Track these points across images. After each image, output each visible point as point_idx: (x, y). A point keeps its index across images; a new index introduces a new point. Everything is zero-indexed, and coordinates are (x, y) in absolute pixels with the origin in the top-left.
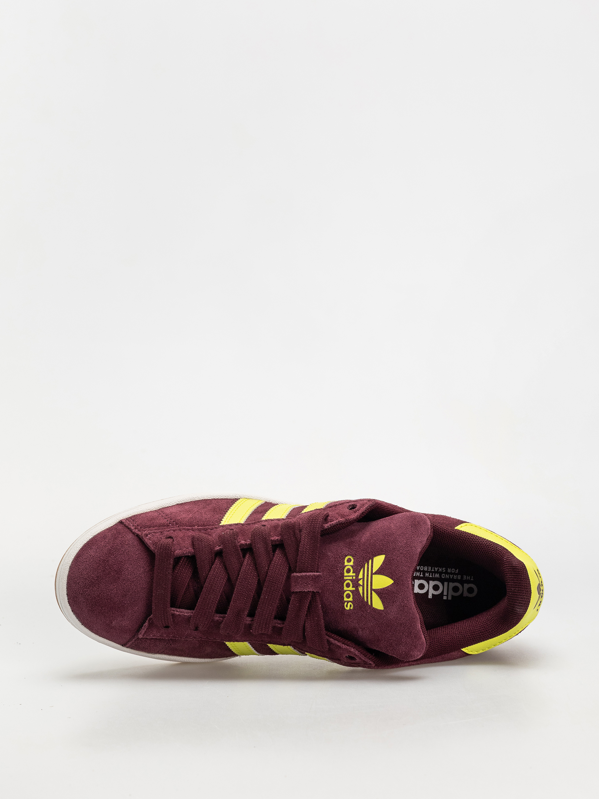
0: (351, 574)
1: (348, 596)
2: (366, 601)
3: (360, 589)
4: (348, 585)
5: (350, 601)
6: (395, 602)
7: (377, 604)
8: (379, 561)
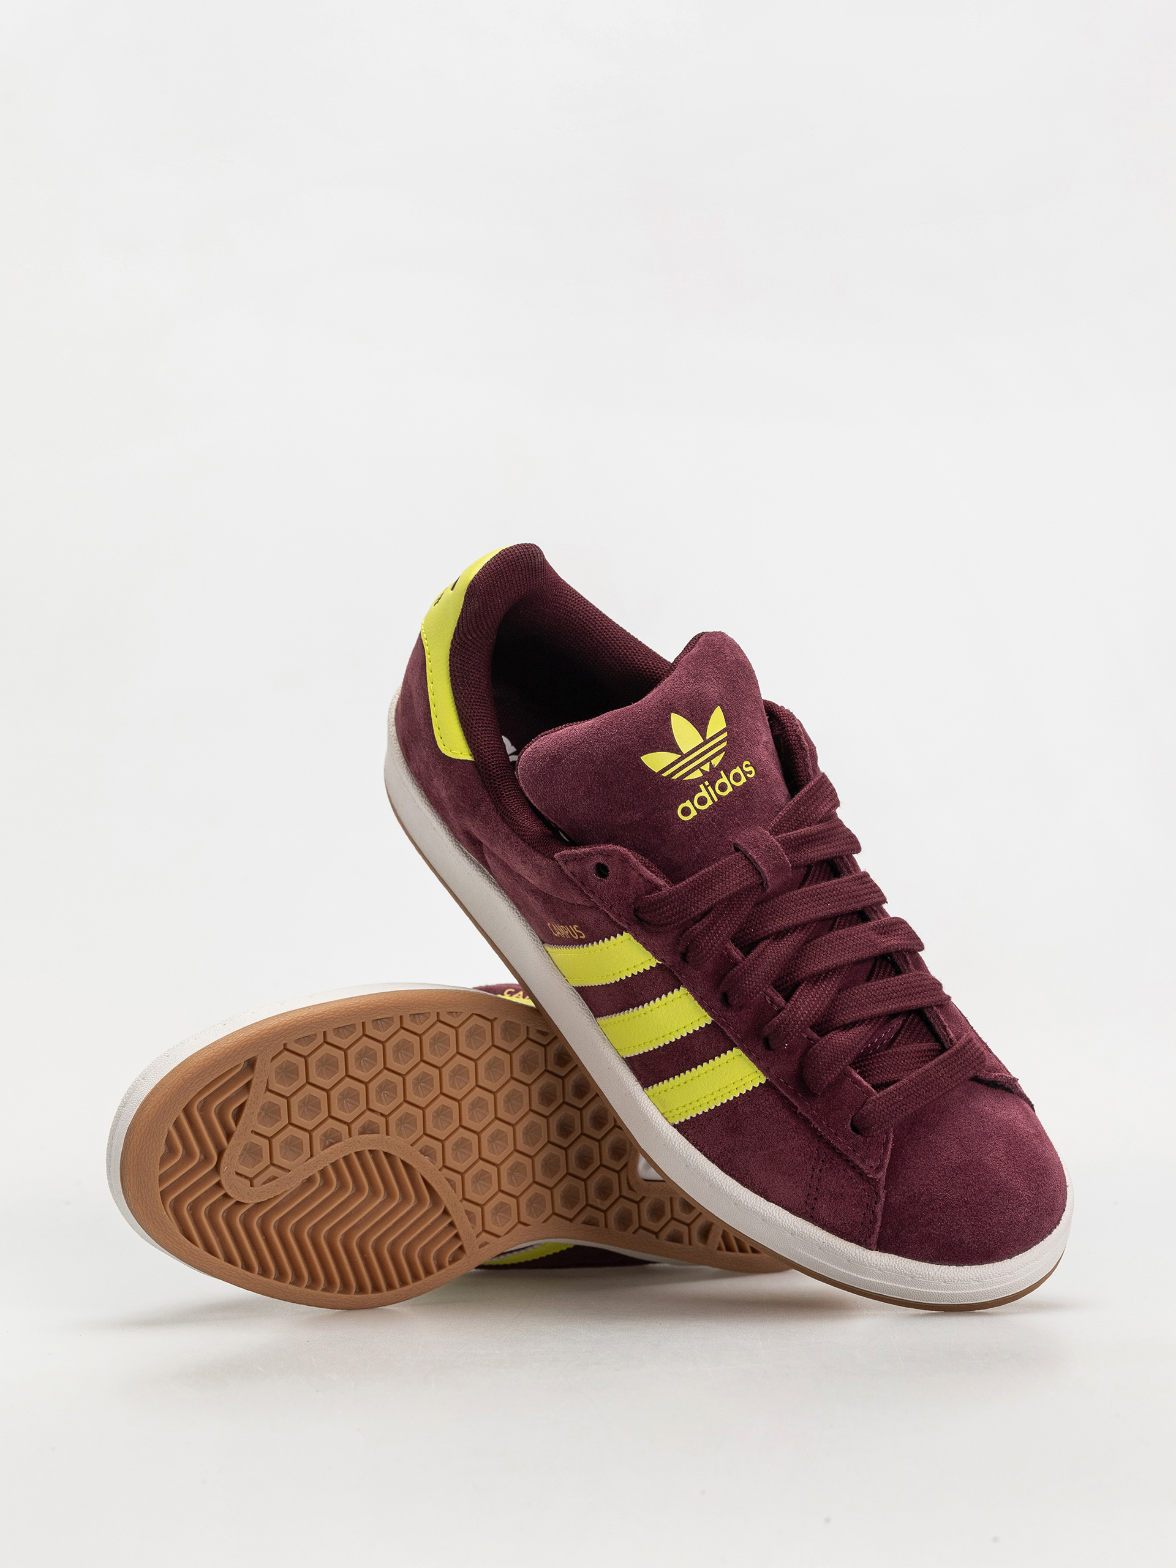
0: (704, 793)
1: (737, 778)
2: (726, 742)
3: (716, 762)
4: (723, 787)
5: (741, 768)
6: (697, 692)
7: (717, 721)
8: (656, 761)
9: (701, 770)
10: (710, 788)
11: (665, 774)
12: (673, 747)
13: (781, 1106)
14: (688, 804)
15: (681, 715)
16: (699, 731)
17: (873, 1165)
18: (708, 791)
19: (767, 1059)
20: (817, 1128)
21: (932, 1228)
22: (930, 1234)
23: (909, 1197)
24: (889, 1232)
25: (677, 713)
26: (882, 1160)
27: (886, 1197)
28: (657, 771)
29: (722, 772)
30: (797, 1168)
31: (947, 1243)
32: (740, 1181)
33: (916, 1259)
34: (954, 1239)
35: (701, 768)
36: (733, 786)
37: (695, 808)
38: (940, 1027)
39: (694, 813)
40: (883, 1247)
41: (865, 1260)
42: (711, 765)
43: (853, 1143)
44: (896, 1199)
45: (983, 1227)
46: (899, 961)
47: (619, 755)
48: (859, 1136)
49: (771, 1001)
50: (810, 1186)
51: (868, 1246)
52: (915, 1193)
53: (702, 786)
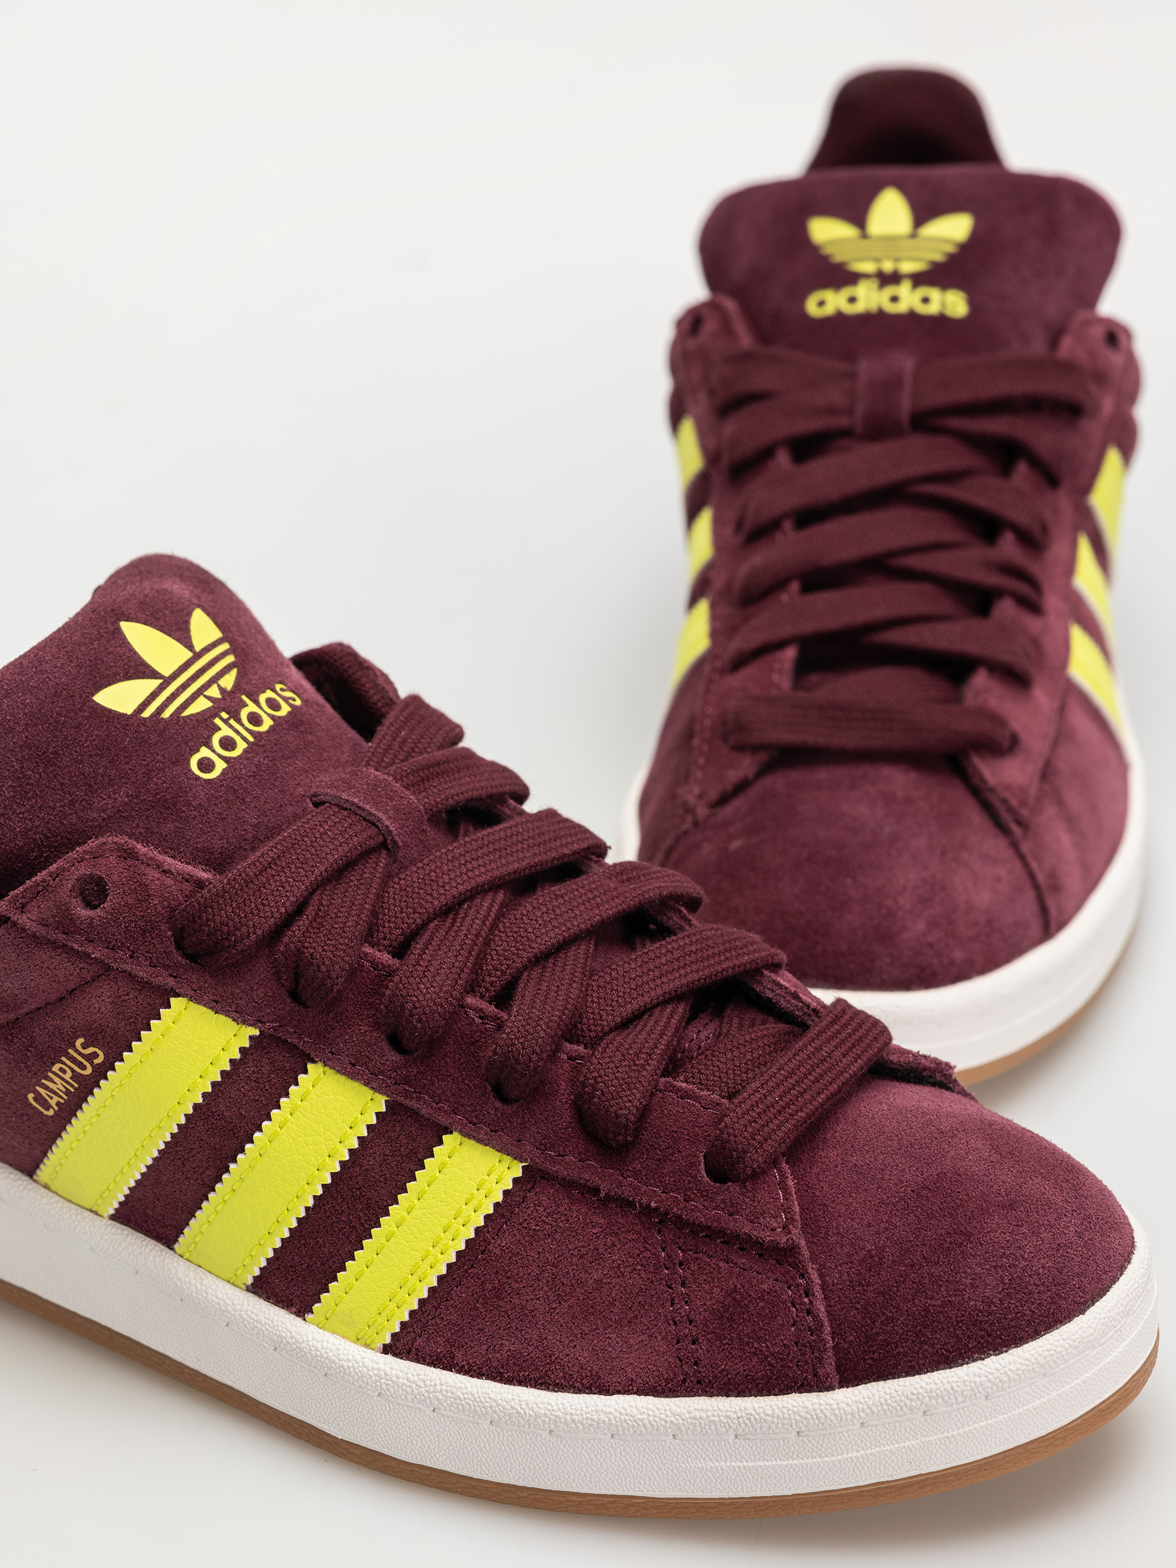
9: (208, 698)
10: (232, 722)
11: (146, 714)
12: (139, 669)
13: (567, 1201)
14: (204, 752)
15: (138, 621)
16: (179, 640)
17: (775, 1225)
18: (231, 727)
19: (511, 1123)
20: (649, 1206)
21: (926, 1298)
22: (926, 1309)
23: (863, 1260)
24: (851, 1338)
25: (128, 619)
26: (788, 1210)
27: (821, 1276)
28: (129, 712)
29: (244, 697)
30: (641, 1299)
31: (963, 1315)
32: (541, 1384)
33: (919, 1372)
34: (972, 1303)
35: (205, 693)
36: (272, 717)
37: (220, 756)
38: (788, 998)
39: (220, 766)
40: (851, 1377)
41: (828, 1414)
42: (221, 689)
43: (723, 1201)
44: (840, 1273)
45: (1014, 1266)
46: (671, 921)
47: (53, 703)
48: (730, 1184)
49: (481, 1018)
50: (675, 1323)
51: (820, 1385)
52: (869, 1251)
53: (217, 721)
